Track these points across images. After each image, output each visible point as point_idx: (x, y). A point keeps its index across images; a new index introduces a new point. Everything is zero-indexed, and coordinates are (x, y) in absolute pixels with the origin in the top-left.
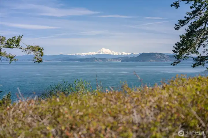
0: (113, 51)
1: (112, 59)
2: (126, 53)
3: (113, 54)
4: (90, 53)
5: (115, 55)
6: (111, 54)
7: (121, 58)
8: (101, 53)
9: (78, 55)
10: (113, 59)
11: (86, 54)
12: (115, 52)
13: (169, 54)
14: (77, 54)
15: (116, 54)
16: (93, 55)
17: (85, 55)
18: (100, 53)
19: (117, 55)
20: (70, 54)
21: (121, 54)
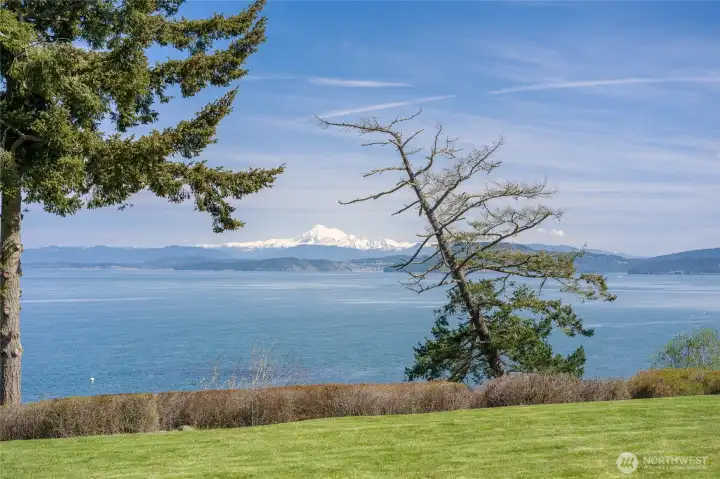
0: (352, 237)
1: (353, 261)
2: (399, 242)
3: (352, 246)
4: (272, 241)
5: (357, 247)
6: (347, 244)
7: (385, 259)
8: (311, 243)
9: (233, 248)
10: (352, 265)
11: (259, 244)
12: (361, 239)
13: (545, 246)
14: (230, 245)
15: (362, 244)
16: (283, 249)
17: (256, 248)
18: (307, 241)
19: (367, 248)
20: (206, 246)
21: (380, 247)
